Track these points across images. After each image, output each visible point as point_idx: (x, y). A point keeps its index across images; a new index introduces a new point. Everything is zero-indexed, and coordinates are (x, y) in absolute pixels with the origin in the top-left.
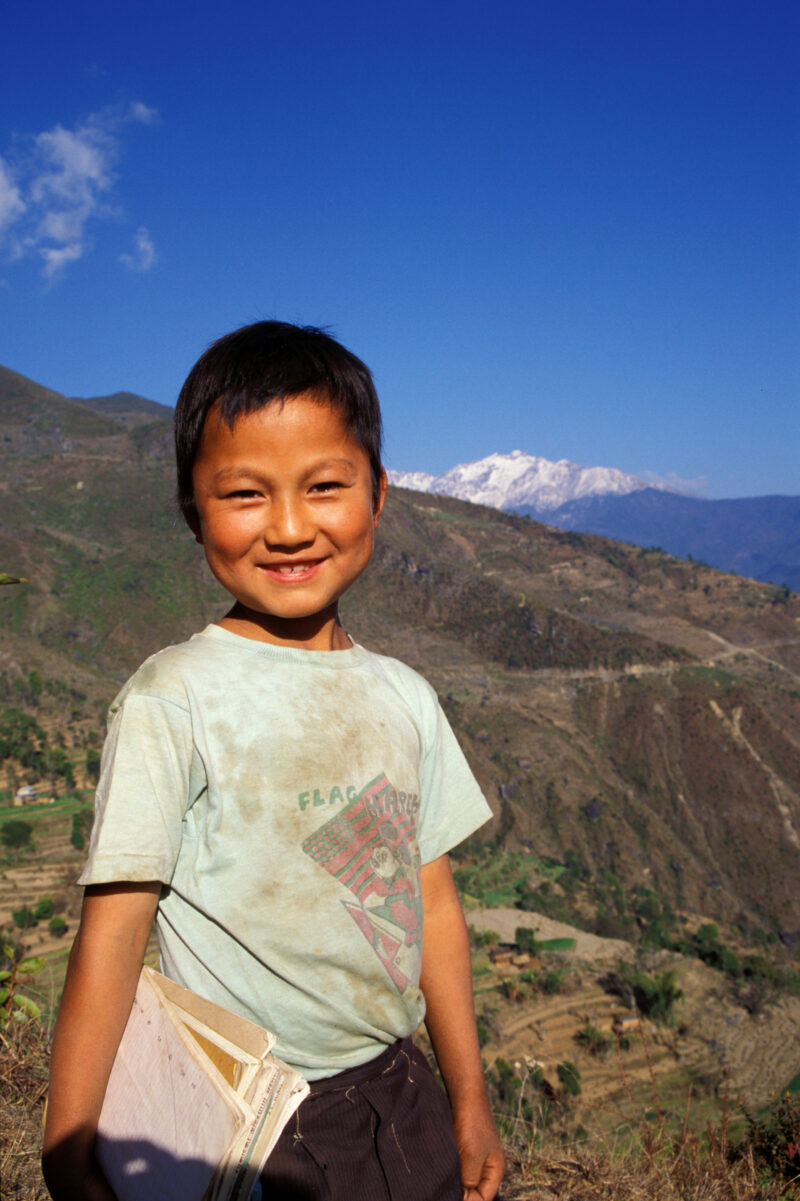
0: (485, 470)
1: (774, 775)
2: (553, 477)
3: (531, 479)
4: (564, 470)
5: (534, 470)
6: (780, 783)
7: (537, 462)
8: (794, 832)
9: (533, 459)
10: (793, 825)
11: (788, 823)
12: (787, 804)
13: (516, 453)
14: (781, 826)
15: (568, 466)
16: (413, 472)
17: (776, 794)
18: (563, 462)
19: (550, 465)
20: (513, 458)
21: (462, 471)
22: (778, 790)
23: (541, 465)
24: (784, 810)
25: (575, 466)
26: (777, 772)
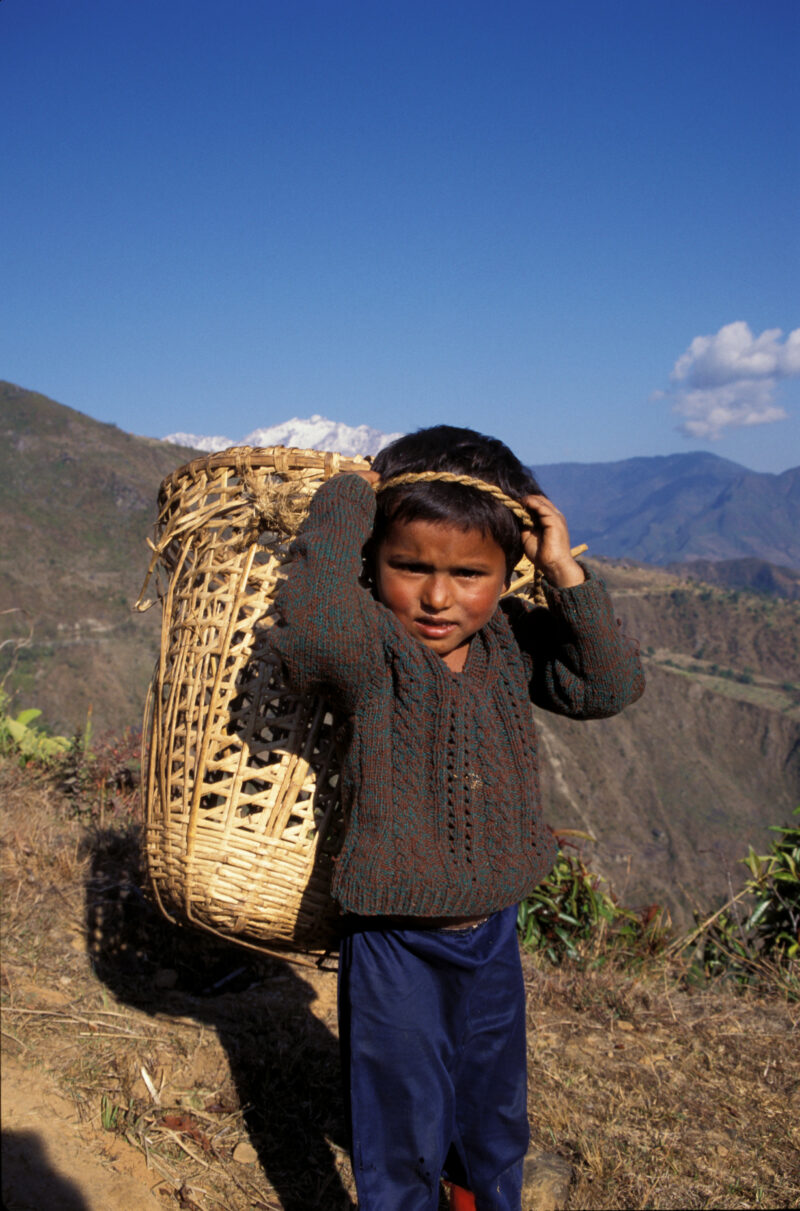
0: (285, 434)
1: (546, 730)
2: (353, 442)
3: (331, 444)
4: (364, 436)
5: (334, 435)
6: (552, 737)
7: (337, 427)
8: (564, 784)
9: (333, 424)
10: (563, 777)
11: (559, 776)
12: (558, 757)
13: (316, 418)
14: (553, 778)
15: (367, 432)
16: (212, 436)
17: (547, 747)
18: (363, 427)
19: (349, 430)
20: (313, 423)
21: (262, 435)
22: (550, 743)
23: (340, 430)
24: (555, 763)
25: (375, 432)
26: (549, 726)
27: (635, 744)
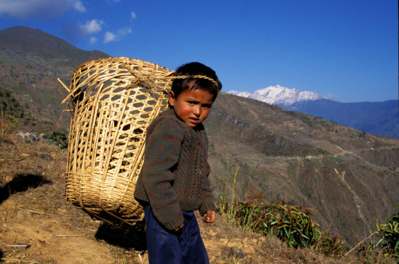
0: (268, 91)
1: (355, 194)
2: (290, 94)
3: (283, 95)
4: (294, 92)
5: (284, 92)
6: (357, 197)
7: (285, 89)
8: (362, 214)
9: (284, 88)
10: (361, 211)
11: (359, 211)
12: (359, 204)
13: (278, 86)
14: (357, 212)
15: (295, 90)
17: (356, 201)
18: (294, 89)
19: (289, 90)
20: (277, 88)
21: (260, 92)
22: (357, 199)
23: (286, 90)
24: (358, 206)
25: (298, 91)
26: (356, 193)
27: (387, 201)
